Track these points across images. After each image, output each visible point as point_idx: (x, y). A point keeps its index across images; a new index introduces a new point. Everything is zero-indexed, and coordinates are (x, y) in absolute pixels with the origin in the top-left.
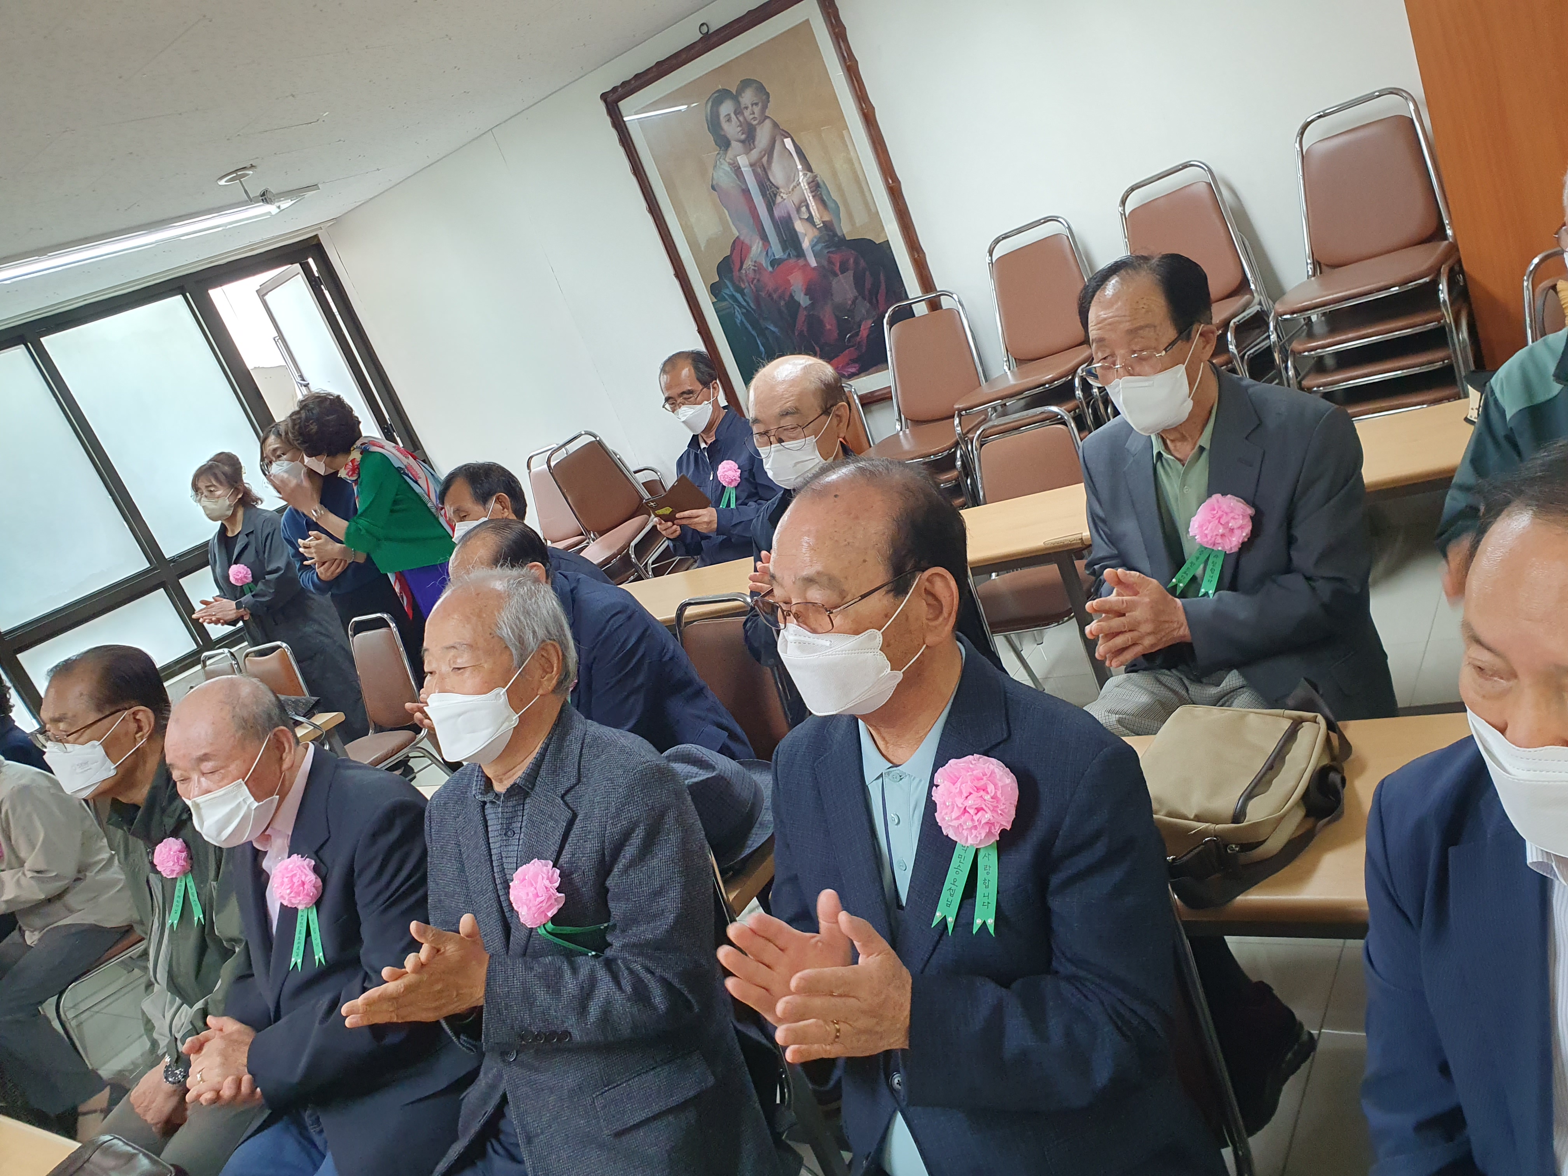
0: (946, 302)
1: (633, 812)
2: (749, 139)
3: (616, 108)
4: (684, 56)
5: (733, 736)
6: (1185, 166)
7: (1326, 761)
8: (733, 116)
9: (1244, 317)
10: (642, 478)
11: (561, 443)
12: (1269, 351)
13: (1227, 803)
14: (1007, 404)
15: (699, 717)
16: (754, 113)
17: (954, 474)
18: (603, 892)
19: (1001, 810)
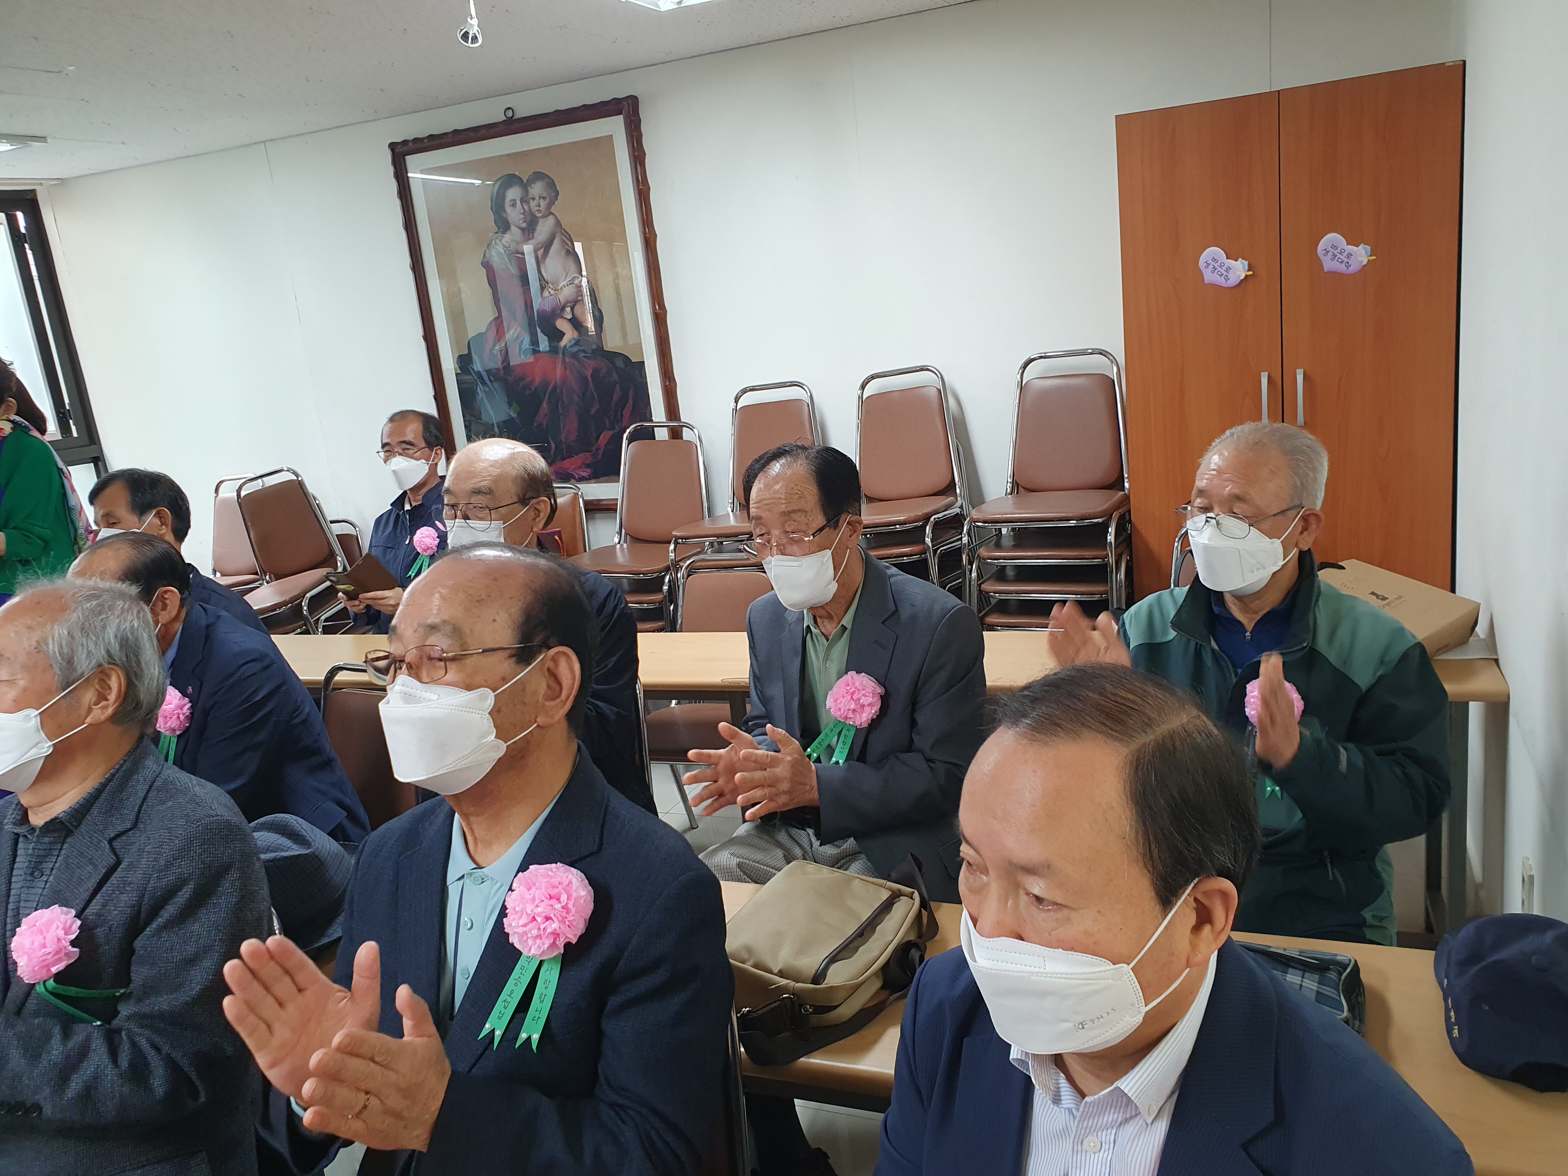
0: (687, 434)
1: (184, 868)
2: (529, 230)
3: (402, 161)
4: (483, 132)
5: (352, 816)
6: (923, 369)
7: (912, 937)
8: (518, 202)
9: (946, 515)
10: (337, 529)
11: (259, 474)
12: (958, 551)
13: (811, 963)
14: (724, 543)
15: (319, 791)
16: (539, 206)
17: (658, 597)
18: (127, 952)
19: (569, 921)
